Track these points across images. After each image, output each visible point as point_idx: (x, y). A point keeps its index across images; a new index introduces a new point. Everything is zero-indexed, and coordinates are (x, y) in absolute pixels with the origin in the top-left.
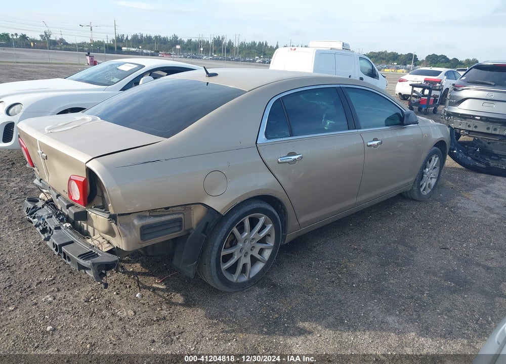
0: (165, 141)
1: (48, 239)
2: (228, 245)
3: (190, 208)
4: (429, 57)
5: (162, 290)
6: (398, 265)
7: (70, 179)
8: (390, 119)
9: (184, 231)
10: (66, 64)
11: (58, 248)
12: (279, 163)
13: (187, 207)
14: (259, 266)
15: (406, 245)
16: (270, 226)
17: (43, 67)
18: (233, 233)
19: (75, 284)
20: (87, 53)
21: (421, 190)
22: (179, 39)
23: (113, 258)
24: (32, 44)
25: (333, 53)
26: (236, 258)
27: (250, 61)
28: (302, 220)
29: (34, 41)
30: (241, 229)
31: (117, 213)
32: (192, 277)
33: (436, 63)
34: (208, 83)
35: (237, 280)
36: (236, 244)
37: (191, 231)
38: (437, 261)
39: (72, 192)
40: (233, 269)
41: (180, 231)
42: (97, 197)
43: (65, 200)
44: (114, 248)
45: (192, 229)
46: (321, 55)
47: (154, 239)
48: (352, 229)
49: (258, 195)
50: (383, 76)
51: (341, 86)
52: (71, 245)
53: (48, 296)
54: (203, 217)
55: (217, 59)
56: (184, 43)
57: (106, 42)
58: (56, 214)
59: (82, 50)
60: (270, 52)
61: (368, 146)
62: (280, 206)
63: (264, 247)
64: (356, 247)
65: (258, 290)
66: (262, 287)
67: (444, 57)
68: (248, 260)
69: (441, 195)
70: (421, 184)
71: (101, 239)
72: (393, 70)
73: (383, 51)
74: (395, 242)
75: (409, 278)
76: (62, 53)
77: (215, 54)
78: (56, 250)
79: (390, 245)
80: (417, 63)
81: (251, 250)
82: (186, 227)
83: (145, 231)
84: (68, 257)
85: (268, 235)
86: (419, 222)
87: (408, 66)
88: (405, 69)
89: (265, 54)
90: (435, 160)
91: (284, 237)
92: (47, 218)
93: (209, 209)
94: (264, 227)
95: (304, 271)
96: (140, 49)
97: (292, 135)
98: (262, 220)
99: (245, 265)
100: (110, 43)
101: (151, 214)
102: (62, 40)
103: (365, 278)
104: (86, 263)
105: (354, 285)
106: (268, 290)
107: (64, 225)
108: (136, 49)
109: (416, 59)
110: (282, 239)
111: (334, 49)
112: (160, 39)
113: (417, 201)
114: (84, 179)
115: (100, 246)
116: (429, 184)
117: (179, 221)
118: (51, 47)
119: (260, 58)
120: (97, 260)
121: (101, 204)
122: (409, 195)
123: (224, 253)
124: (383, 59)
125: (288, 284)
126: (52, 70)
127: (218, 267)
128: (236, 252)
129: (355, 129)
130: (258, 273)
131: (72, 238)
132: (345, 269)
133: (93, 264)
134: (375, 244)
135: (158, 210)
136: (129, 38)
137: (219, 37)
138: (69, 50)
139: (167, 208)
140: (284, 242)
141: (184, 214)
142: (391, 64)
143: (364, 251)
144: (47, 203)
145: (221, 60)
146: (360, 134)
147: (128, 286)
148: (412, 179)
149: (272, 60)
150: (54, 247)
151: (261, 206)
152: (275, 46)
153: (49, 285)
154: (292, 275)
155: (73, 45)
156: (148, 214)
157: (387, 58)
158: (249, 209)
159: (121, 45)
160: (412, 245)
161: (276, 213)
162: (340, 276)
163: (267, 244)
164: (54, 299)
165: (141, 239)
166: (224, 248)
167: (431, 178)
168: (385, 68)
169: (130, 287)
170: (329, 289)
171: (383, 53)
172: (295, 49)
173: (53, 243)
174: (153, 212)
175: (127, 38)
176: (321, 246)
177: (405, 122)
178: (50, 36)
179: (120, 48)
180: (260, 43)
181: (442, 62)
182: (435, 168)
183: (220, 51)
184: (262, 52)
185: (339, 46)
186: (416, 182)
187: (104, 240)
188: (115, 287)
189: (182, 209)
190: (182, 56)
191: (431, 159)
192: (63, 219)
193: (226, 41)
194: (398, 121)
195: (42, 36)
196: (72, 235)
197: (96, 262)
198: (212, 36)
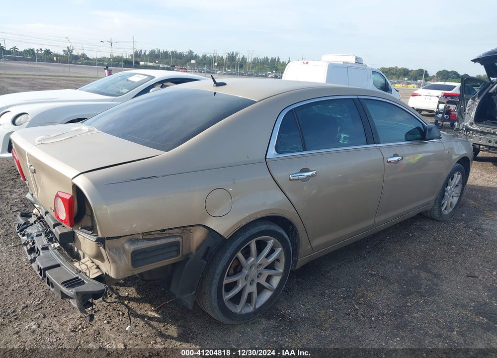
0: (163, 154)
1: (33, 261)
2: (232, 271)
3: (190, 230)
4: (439, 73)
5: (157, 320)
6: (422, 295)
7: (57, 196)
8: (409, 133)
9: (182, 255)
10: (86, 77)
11: (43, 271)
12: (290, 180)
13: (186, 229)
14: (267, 295)
15: (429, 271)
16: (279, 250)
17: (63, 80)
18: (237, 258)
19: (63, 309)
20: (106, 67)
21: (443, 210)
22: (194, 54)
23: (100, 287)
24: (55, 59)
25: (346, 66)
26: (240, 286)
27: (262, 76)
28: (315, 243)
29: (57, 55)
30: (247, 254)
31: (106, 236)
32: (190, 308)
33: (447, 79)
34: (215, 93)
35: (241, 311)
36: (241, 271)
37: (190, 256)
38: (465, 292)
39: (58, 210)
40: (236, 299)
41: (177, 256)
42: (86, 216)
43: (52, 218)
44: (103, 274)
45: (191, 253)
46: (333, 68)
47: (148, 265)
48: (369, 252)
49: (265, 215)
50: (397, 90)
51: (359, 97)
52: (57, 269)
53: (32, 323)
54: (204, 240)
55: (230, 74)
56: (199, 58)
57: (125, 57)
58: (46, 232)
59: (102, 65)
60: (282, 68)
61: (388, 162)
62: (291, 227)
63: (272, 274)
64: (374, 273)
65: (264, 323)
66: (269, 319)
67: (455, 73)
68: (253, 289)
69: (464, 215)
70: (442, 203)
71: (89, 264)
72: (404, 85)
73: (394, 67)
74: (416, 267)
75: (435, 312)
76: (83, 67)
77: (228, 68)
78: (41, 274)
79: (410, 270)
80: (427, 78)
81: (258, 277)
82: (184, 251)
83: (137, 257)
84: (51, 283)
85: (277, 260)
86: (441, 244)
87: (419, 81)
88: (416, 84)
89: (277, 70)
90: (458, 177)
91: (295, 262)
92: (37, 236)
93: (211, 232)
94: (272, 251)
95: (316, 301)
96: (156, 63)
97: (305, 150)
98: (271, 243)
99: (250, 295)
100: (129, 58)
101: (144, 237)
102: (83, 55)
103: (385, 311)
104: (70, 292)
105: (373, 319)
106: (276, 322)
107: (52, 245)
108: (153, 64)
109: (427, 75)
110: (292, 265)
111: (347, 62)
112: (177, 54)
113: (437, 221)
114: (70, 196)
115: (87, 272)
116: (451, 203)
117: (177, 244)
118: (73, 62)
119: (272, 72)
120: (81, 288)
121: (90, 224)
122: (429, 215)
123: (226, 281)
124: (393, 74)
125: (299, 315)
126: (70, 82)
127: (220, 297)
128: (241, 280)
129: (374, 143)
130: (265, 303)
131: (59, 261)
132: (362, 299)
133: (77, 293)
134: (394, 270)
135: (152, 233)
136: (147, 54)
137: (233, 53)
138: (90, 64)
139: (163, 231)
140: (295, 267)
141: (182, 237)
142: (402, 80)
143: (383, 278)
144: (39, 218)
145: (234, 74)
146: (380, 149)
147: (121, 313)
148: (433, 198)
149: (284, 75)
150: (38, 270)
151: (269, 228)
152: (287, 61)
153: (35, 310)
154: (304, 305)
155: (94, 59)
156: (141, 237)
157: (398, 73)
158: (256, 231)
159: (139, 60)
160: (435, 271)
161: (286, 236)
162: (356, 306)
163: (276, 270)
164: (39, 327)
165: (132, 265)
166: (227, 276)
167: (453, 196)
168: (396, 83)
169: (123, 314)
170: (344, 323)
171: (394, 68)
172: (307, 63)
173: (38, 266)
174: (147, 235)
175: (145, 53)
176: (336, 271)
177: (427, 137)
178: (72, 51)
179: (137, 63)
180: (272, 58)
181: (453, 78)
182: (457, 185)
183: (234, 66)
184: (274, 67)
185: (352, 60)
186: (437, 201)
187: (93, 264)
188: (106, 314)
189: (180, 232)
190: (197, 71)
191: (454, 176)
192: (52, 238)
193: (240, 57)
194: (419, 136)
195: (64, 51)
196: (59, 257)
197: (80, 291)
198: (227, 52)
